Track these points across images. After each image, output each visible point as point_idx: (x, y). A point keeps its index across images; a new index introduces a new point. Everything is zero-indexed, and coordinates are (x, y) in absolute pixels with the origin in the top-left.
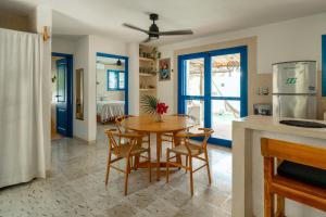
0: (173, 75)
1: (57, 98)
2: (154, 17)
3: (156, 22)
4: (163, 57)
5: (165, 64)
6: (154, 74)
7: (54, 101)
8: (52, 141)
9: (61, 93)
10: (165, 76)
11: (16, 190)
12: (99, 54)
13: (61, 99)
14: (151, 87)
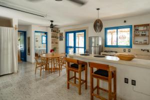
0: (64, 39)
1: (21, 47)
2: (52, 21)
3: (53, 23)
4: (61, 32)
5: (61, 34)
6: (58, 38)
7: (20, 48)
8: (19, 63)
9: (22, 45)
10: (61, 39)
11: (7, 76)
12: (36, 32)
13: (22, 47)
14: (56, 43)
